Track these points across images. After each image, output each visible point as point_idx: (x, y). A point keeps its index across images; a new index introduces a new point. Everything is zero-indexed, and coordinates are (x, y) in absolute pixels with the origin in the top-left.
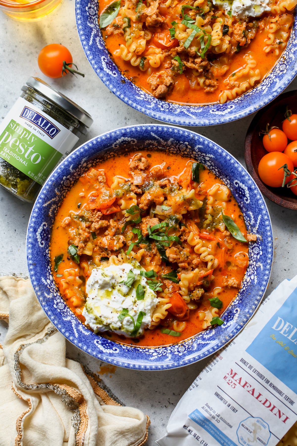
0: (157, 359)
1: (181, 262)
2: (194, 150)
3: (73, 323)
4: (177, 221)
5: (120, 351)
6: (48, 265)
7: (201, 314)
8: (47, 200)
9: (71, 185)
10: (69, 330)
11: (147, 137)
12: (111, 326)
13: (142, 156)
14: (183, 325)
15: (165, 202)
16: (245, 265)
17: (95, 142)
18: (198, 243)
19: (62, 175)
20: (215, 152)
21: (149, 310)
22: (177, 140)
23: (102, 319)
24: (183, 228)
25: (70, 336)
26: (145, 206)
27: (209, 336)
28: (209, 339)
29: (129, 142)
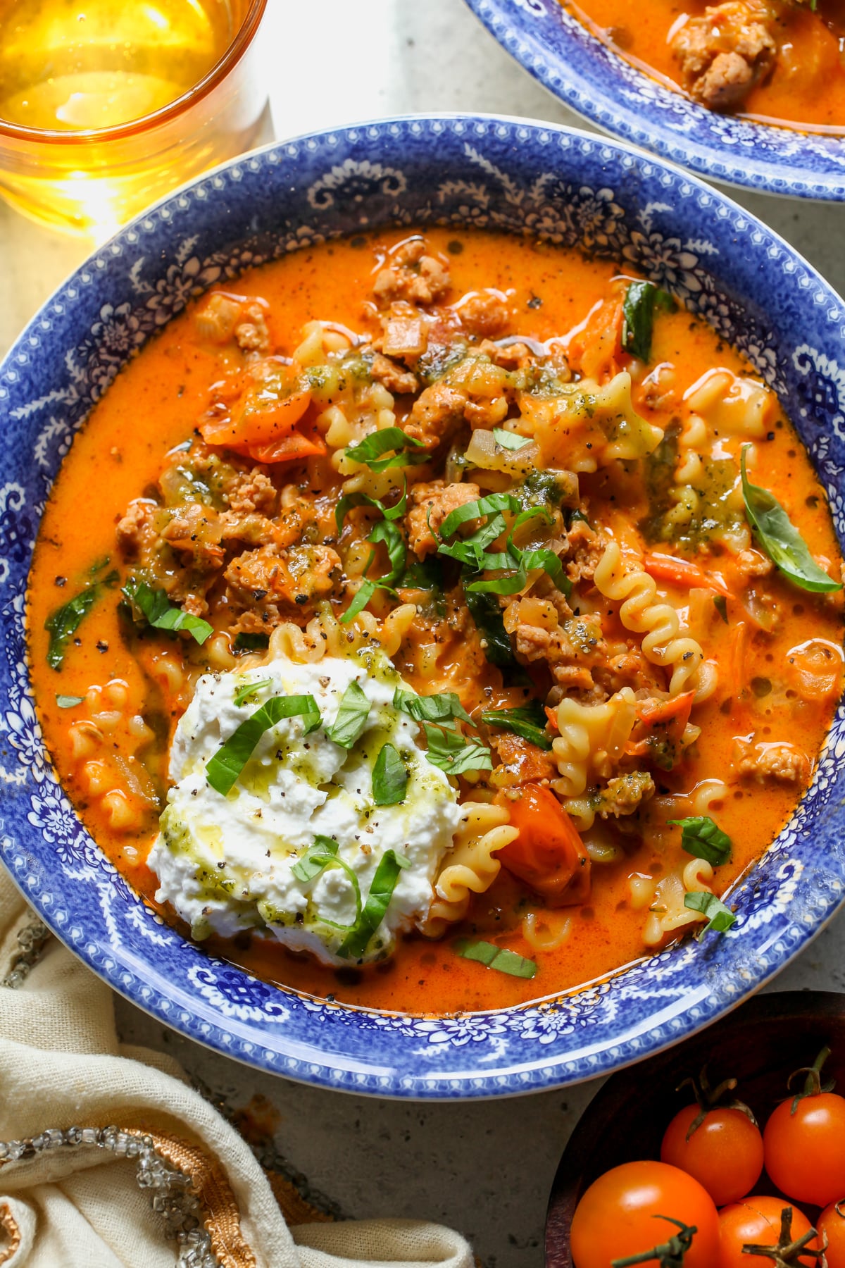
0: (447, 1056)
1: (566, 661)
2: (636, 226)
3: (104, 895)
4: (555, 492)
5: (292, 1018)
6: (19, 658)
7: (638, 884)
8: (30, 392)
9: (131, 346)
10: (86, 918)
11: (448, 164)
12: (262, 907)
13: (420, 252)
14: (563, 929)
15: (511, 423)
16: (827, 689)
17: (236, 174)
18: (636, 590)
19: (98, 299)
20: (722, 229)
21: (424, 849)
22: (568, 182)
23: (230, 876)
24: (578, 527)
25: (87, 939)
26: (428, 431)
27: (668, 972)
28: (668, 983)
29: (375, 185)
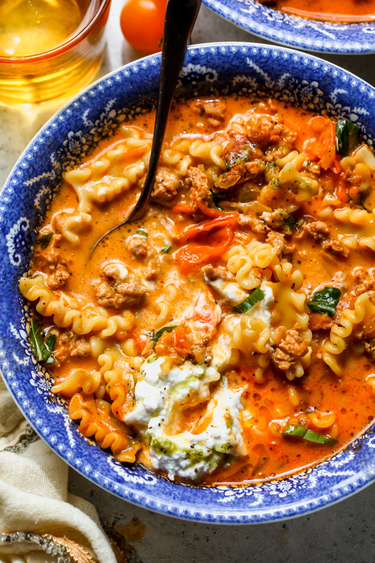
0: (234, 502)
2: (329, 101)
3: (66, 420)
5: (158, 482)
8: (33, 173)
9: (82, 152)
10: (58, 431)
11: (238, 67)
17: (135, 69)
19: (67, 128)
20: (371, 103)
22: (296, 78)
25: (58, 442)
27: (341, 463)
28: (341, 469)
29: (202, 77)
